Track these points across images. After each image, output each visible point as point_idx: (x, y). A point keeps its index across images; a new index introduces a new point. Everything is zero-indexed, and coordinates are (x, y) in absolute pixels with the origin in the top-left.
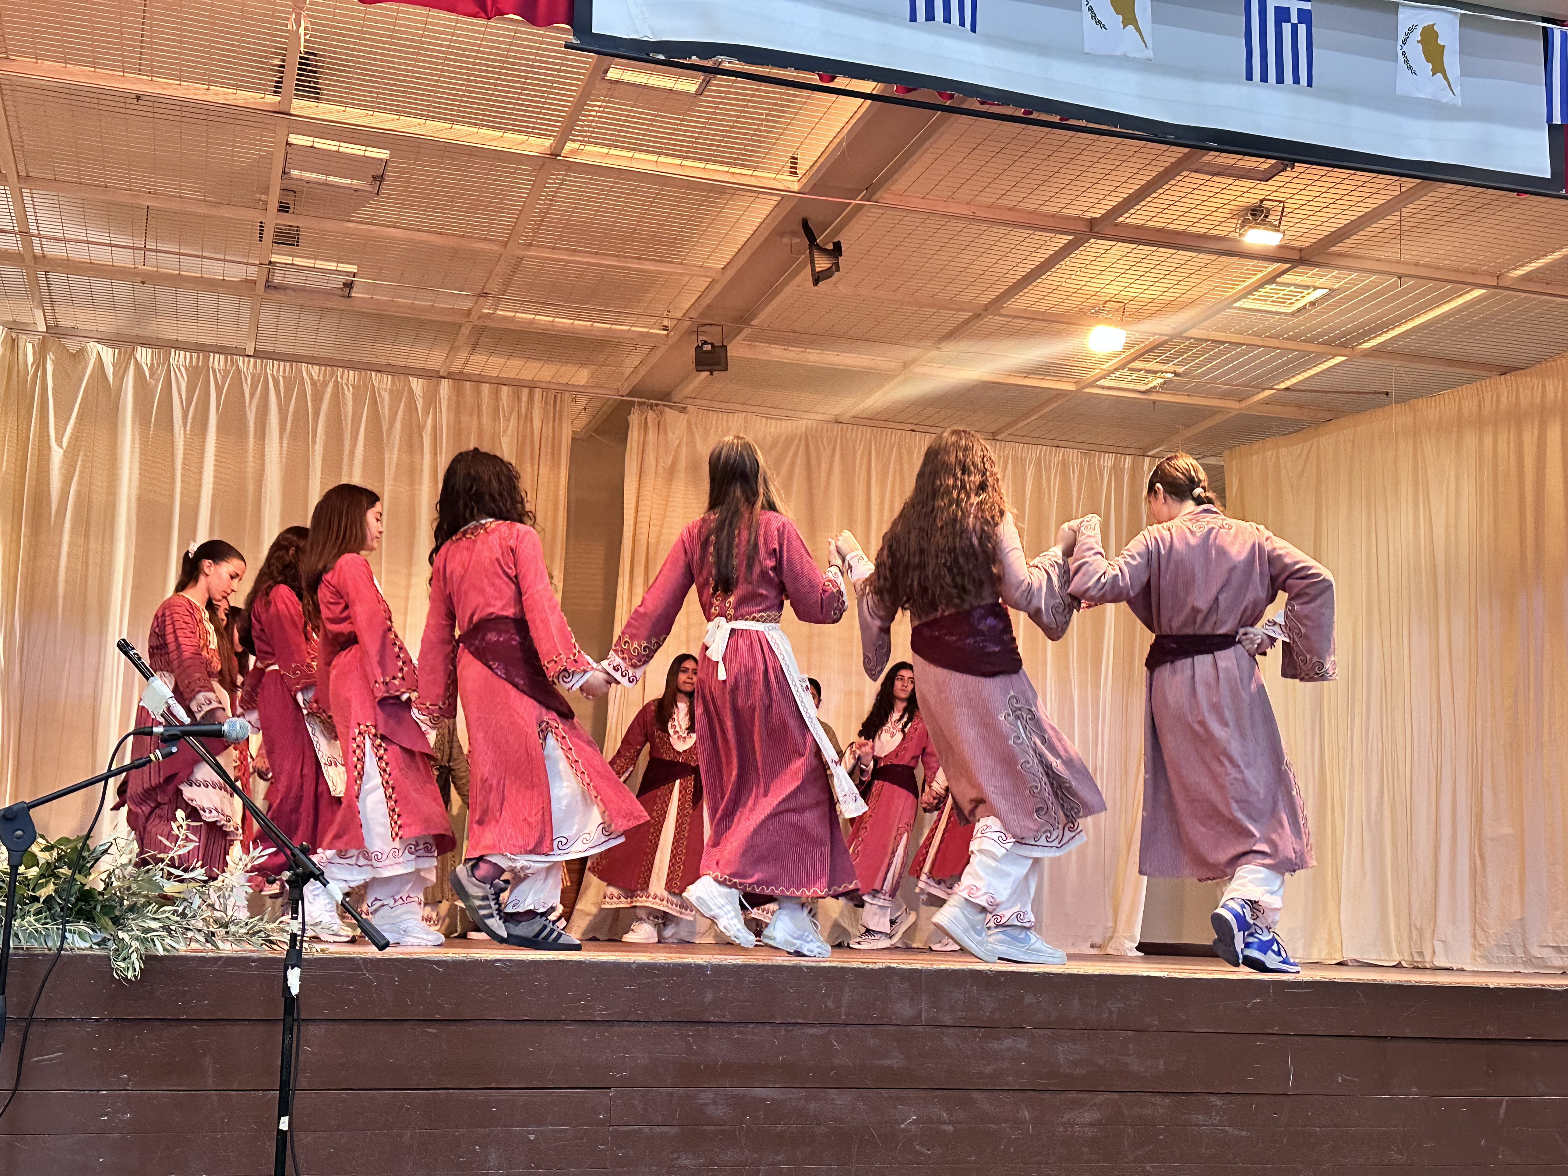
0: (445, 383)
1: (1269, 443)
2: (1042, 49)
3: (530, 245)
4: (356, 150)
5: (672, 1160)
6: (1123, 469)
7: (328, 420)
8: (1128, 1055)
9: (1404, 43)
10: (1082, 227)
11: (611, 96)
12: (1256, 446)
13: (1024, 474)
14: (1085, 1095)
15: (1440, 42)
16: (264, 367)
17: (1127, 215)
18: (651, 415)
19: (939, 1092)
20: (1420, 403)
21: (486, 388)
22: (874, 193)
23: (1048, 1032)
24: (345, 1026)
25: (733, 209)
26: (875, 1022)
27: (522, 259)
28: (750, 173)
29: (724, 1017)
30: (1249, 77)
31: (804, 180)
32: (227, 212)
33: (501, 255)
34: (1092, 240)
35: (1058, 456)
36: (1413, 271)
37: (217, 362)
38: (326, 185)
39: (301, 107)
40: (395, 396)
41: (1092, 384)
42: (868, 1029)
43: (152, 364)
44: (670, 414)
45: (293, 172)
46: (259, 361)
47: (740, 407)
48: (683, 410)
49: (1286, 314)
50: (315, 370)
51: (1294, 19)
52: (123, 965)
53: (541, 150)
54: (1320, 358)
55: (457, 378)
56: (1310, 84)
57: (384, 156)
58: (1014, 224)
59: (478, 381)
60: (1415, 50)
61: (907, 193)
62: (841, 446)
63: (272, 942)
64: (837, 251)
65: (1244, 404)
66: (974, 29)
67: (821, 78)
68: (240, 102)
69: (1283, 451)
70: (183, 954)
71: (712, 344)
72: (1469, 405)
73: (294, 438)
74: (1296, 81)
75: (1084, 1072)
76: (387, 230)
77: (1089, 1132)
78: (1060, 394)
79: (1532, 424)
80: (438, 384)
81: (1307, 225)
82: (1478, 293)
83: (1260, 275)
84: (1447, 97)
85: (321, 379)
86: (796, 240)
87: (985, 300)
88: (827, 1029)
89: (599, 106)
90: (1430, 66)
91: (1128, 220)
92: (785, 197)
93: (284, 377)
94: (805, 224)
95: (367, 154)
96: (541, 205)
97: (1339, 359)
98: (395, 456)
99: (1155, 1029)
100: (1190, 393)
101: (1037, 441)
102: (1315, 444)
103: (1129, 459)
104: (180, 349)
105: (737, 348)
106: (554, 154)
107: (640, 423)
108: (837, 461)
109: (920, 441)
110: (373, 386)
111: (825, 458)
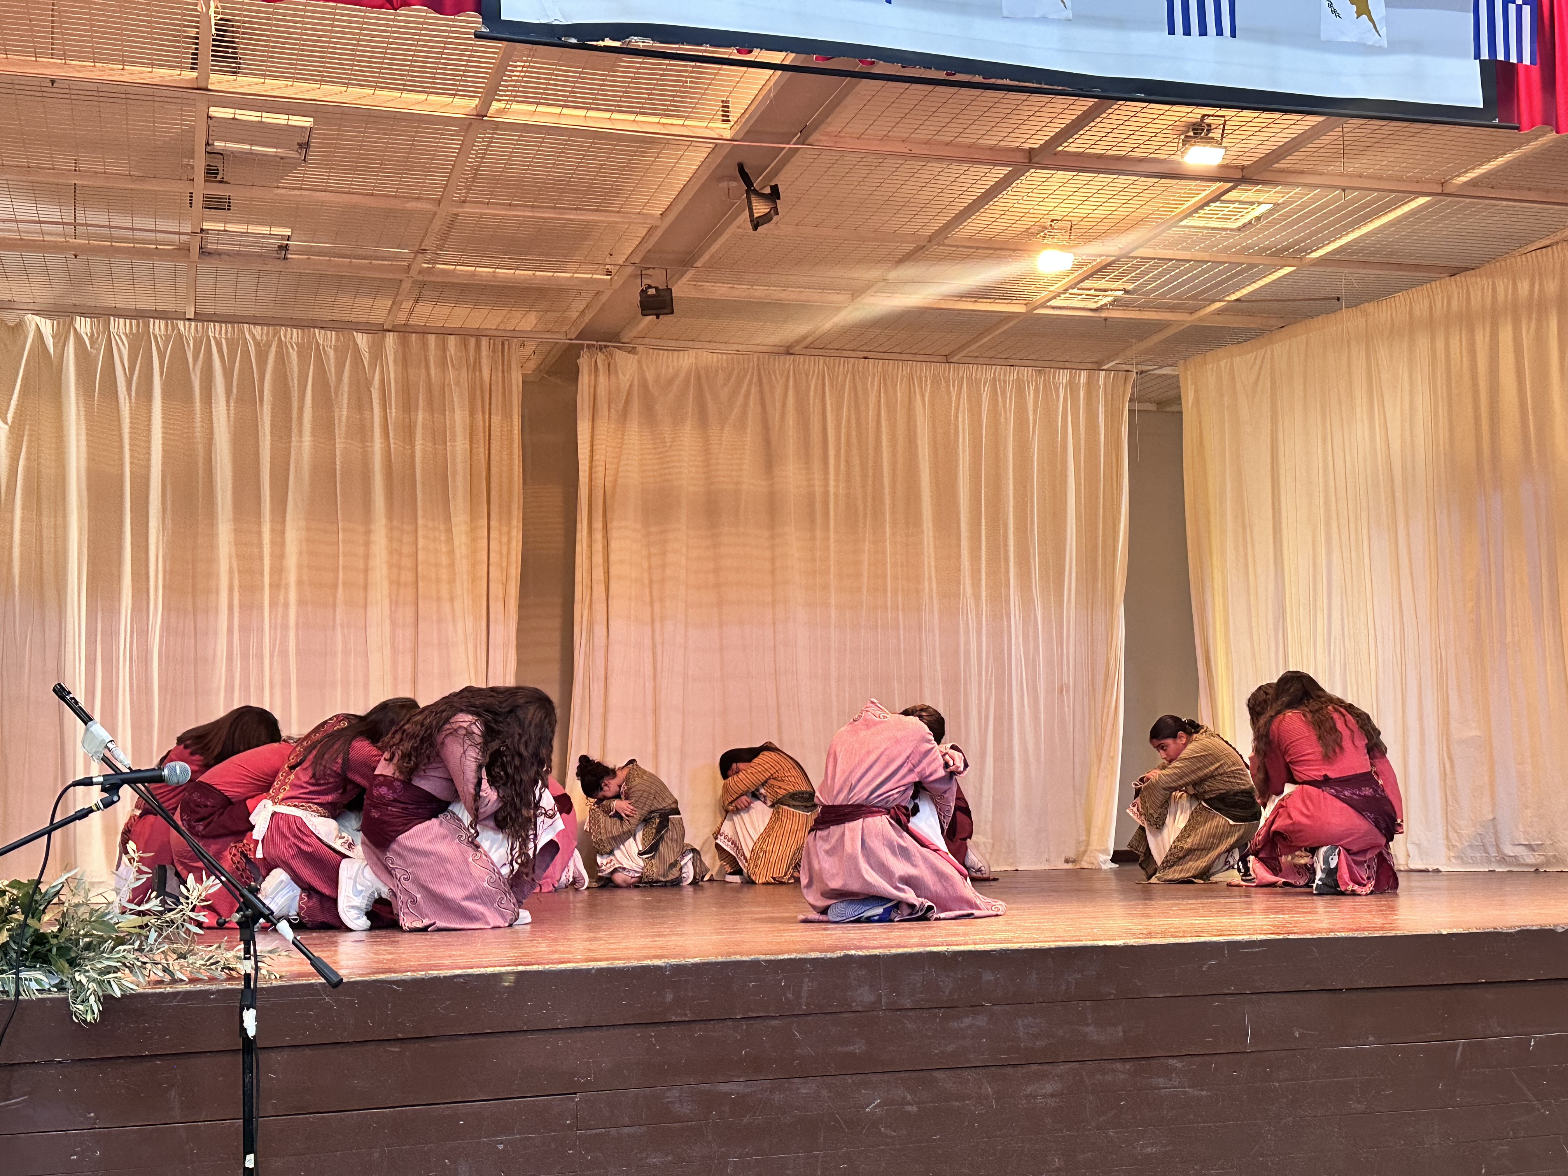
0: (390, 336)
1: (1221, 352)
2: (962, 7)
3: (464, 202)
4: (280, 119)
5: (641, 1159)
6: (1078, 385)
7: (274, 379)
8: (1088, 1025)
10: (1021, 158)
11: (533, 56)
12: (1209, 355)
13: (979, 395)
14: (1046, 1067)
16: (205, 330)
17: (1066, 144)
18: (600, 357)
19: (902, 1075)
20: (1370, 307)
21: (432, 339)
22: (809, 135)
23: (1007, 1008)
24: (308, 1052)
25: (667, 158)
26: (834, 1010)
27: (457, 215)
28: (681, 122)
29: (686, 1015)
30: (1172, 31)
31: (737, 128)
32: (153, 185)
33: (435, 213)
34: (1032, 170)
35: (1012, 375)
36: (1357, 183)
37: (157, 327)
38: (252, 154)
39: (219, 81)
40: (341, 352)
41: (1043, 305)
42: (828, 1017)
43: (92, 334)
44: (619, 355)
45: (217, 143)
46: (200, 324)
47: (691, 344)
48: (633, 351)
49: (1232, 230)
50: (257, 330)
52: (81, 1007)
53: (467, 111)
54: (1270, 269)
55: (403, 331)
56: (1233, 34)
57: (307, 124)
58: (952, 159)
59: (424, 332)
61: (842, 134)
62: (795, 378)
64: (775, 194)
65: (1195, 317)
67: (739, 53)
68: (157, 81)
69: (1237, 360)
70: (140, 991)
71: (657, 288)
72: (1420, 306)
73: (240, 400)
74: (1220, 32)
75: (1043, 1044)
76: (318, 194)
77: (1052, 1102)
78: (1011, 316)
79: (1484, 327)
80: (384, 338)
82: (1422, 200)
83: (1203, 194)
84: (1372, 39)
85: (265, 338)
86: (735, 184)
87: (927, 232)
88: (788, 1020)
89: (523, 67)
90: (1355, 8)
91: (1066, 149)
92: (718, 144)
93: (226, 339)
94: (741, 168)
95: (290, 123)
96: (472, 160)
97: (1287, 270)
98: (345, 413)
99: (1112, 997)
100: (1141, 308)
101: (991, 362)
102: (1269, 352)
103: (1084, 374)
104: (120, 316)
105: (681, 289)
106: (481, 116)
107: (590, 366)
108: (791, 392)
109: (874, 368)
110: (318, 344)
111: (779, 391)
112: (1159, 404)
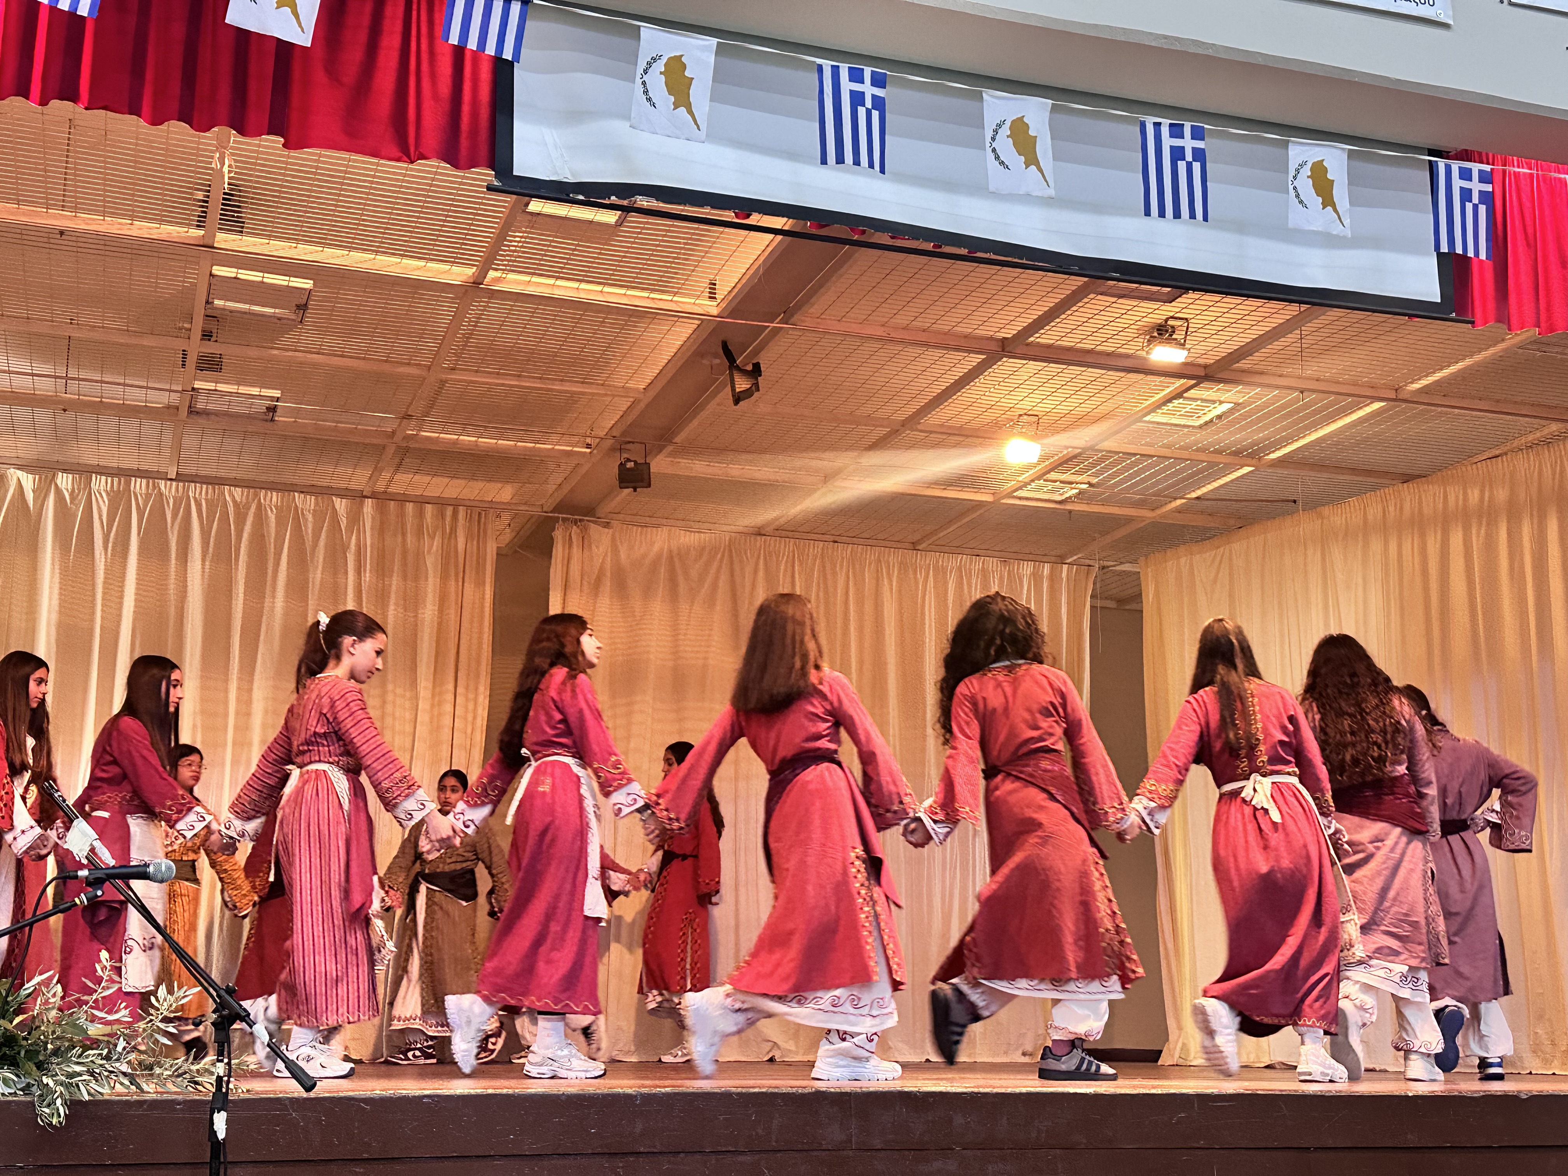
0: (369, 502)
1: (1182, 549)
2: (950, 186)
3: (454, 369)
4: (279, 279)
6: (1042, 577)
7: (251, 542)
8: (1057, 1174)
9: (1295, 178)
10: (993, 346)
11: (532, 227)
12: (1169, 553)
13: (946, 583)
15: (1329, 177)
16: (186, 491)
17: (1038, 335)
18: (575, 531)
20: (1326, 510)
21: (410, 507)
22: (792, 315)
23: (978, 1153)
24: (271, 1168)
25: (654, 332)
26: (805, 1147)
27: (445, 381)
28: (670, 298)
29: (655, 1147)
30: (1148, 213)
31: (723, 305)
32: (148, 342)
33: (425, 379)
34: (1005, 359)
35: (978, 564)
36: (1314, 385)
37: (139, 485)
38: (248, 313)
39: (224, 240)
40: (319, 516)
41: (1009, 495)
42: (798, 1154)
43: (73, 490)
44: (594, 530)
45: (216, 302)
46: (181, 484)
47: (664, 521)
48: (607, 525)
49: (1193, 427)
50: (238, 492)
51: (1189, 157)
52: (47, 1111)
53: (464, 278)
54: (1230, 468)
55: (381, 498)
56: (1205, 218)
57: (307, 286)
58: (927, 345)
59: (402, 499)
60: (1305, 185)
61: (823, 317)
62: (765, 559)
63: (196, 1083)
64: (756, 371)
65: (1159, 512)
66: (882, 171)
67: (737, 216)
68: (164, 236)
69: (1197, 558)
70: (106, 1097)
71: (635, 462)
72: (1374, 511)
73: (217, 558)
74: (1193, 216)
76: (310, 355)
78: (980, 504)
79: (1435, 532)
80: (362, 504)
81: (1211, 343)
82: (1377, 405)
83: (1168, 390)
84: (1337, 229)
85: (244, 500)
86: (717, 361)
87: (901, 416)
88: (757, 1157)
89: (522, 237)
90: (1320, 200)
91: (1039, 340)
92: (704, 320)
93: (206, 500)
94: (725, 346)
95: (292, 284)
96: (464, 330)
97: (1246, 470)
98: (319, 575)
99: (1083, 1146)
100: (1104, 502)
101: (957, 549)
102: (1227, 551)
103: (1046, 569)
104: (101, 474)
105: (660, 465)
106: (477, 283)
107: (564, 538)
108: (761, 574)
109: (843, 552)
110: (296, 507)
111: (749, 570)
112: (1120, 601)
